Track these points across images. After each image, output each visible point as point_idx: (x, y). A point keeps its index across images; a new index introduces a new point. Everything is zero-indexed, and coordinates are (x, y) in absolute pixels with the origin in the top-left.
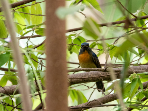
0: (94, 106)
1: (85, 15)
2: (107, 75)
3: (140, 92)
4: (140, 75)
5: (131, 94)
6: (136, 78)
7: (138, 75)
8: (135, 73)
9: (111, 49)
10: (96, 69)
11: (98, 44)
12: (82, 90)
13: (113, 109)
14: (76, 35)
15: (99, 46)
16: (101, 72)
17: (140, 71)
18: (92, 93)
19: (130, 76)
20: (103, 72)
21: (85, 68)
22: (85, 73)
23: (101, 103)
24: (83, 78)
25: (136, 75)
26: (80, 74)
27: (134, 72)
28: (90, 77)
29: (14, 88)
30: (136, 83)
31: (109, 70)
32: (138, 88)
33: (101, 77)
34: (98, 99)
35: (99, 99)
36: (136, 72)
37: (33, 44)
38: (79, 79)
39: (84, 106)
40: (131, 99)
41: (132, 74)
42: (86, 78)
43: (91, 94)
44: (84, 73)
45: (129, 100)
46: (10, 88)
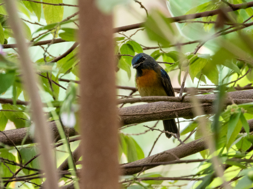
0: (163, 163)
1: (140, 3)
2: (185, 108)
3: (244, 136)
4: (244, 107)
5: (228, 140)
6: (237, 112)
7: (241, 107)
8: (234, 105)
9: (191, 62)
10: (166, 97)
11: (163, 54)
12: (133, 134)
13: (198, 167)
14: (126, 38)
15: (166, 57)
16: (174, 103)
17: (243, 101)
18: (157, 139)
19: (226, 109)
20: (178, 103)
21: (148, 96)
22: (146, 105)
23: (176, 157)
24: (143, 113)
25: (236, 107)
26: (138, 107)
27: (233, 102)
28: (155, 112)
29: (21, 133)
30: (237, 121)
31: (189, 99)
32: (240, 130)
33: (176, 111)
34: (170, 150)
35: (172, 149)
36: (237, 103)
37: (50, 55)
38: (136, 115)
39: (146, 164)
40: (228, 150)
41: (229, 107)
42: (148, 114)
43: (155, 142)
44: (144, 105)
45: (225, 152)
46: (14, 134)
